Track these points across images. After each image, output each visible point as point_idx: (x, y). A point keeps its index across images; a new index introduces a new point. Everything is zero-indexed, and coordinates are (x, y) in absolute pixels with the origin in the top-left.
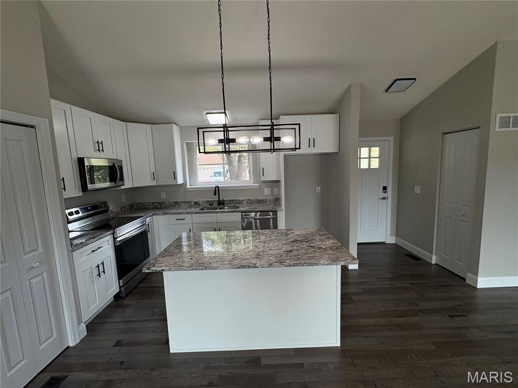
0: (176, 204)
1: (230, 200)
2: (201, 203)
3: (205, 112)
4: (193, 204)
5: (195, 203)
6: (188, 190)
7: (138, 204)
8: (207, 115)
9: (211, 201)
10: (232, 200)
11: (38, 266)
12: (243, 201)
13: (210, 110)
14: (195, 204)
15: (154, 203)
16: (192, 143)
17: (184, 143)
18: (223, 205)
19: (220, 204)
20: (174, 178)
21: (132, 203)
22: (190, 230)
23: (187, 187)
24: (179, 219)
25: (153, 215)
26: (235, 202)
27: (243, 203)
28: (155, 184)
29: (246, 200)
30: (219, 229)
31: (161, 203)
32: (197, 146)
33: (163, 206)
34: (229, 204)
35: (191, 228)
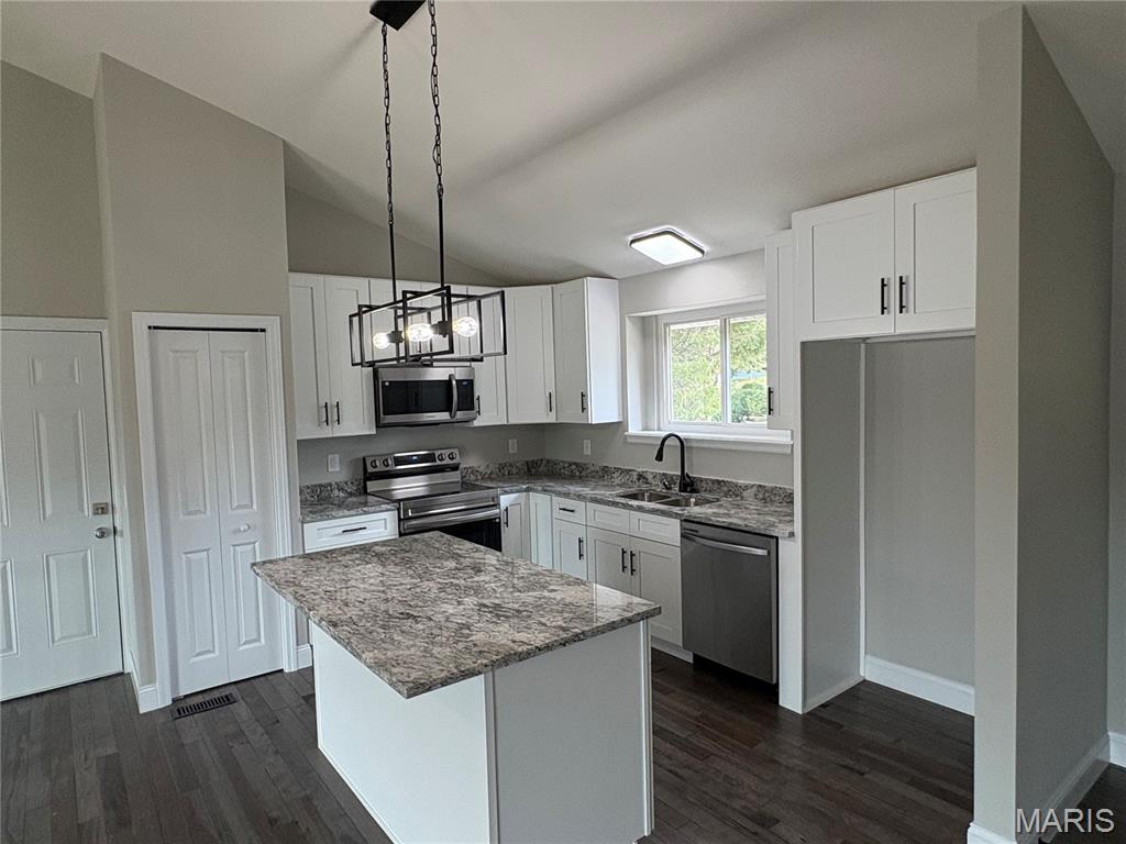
0: (604, 474)
1: (713, 482)
2: (650, 477)
3: (630, 238)
4: (635, 476)
5: (641, 476)
6: (629, 440)
7: (548, 462)
8: (633, 245)
9: (672, 476)
10: (719, 482)
11: (245, 531)
12: (746, 487)
13: (637, 231)
14: (639, 479)
15: (570, 464)
16: (654, 319)
17: (627, 320)
18: (694, 491)
19: (683, 489)
20: (583, 409)
21: (535, 458)
22: (580, 541)
23: (626, 433)
24: (564, 509)
25: (528, 490)
26: (725, 489)
27: (745, 494)
28: (553, 420)
29: (755, 489)
30: (632, 555)
31: (581, 467)
32: (667, 325)
33: (584, 473)
34: (710, 491)
35: (582, 535)
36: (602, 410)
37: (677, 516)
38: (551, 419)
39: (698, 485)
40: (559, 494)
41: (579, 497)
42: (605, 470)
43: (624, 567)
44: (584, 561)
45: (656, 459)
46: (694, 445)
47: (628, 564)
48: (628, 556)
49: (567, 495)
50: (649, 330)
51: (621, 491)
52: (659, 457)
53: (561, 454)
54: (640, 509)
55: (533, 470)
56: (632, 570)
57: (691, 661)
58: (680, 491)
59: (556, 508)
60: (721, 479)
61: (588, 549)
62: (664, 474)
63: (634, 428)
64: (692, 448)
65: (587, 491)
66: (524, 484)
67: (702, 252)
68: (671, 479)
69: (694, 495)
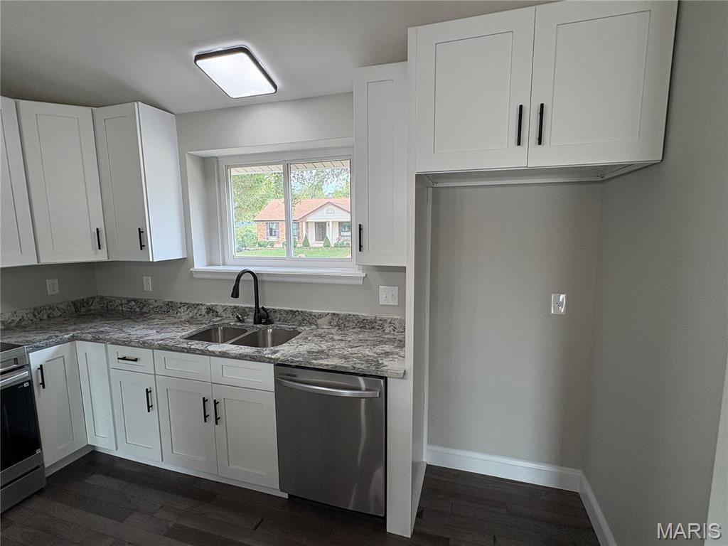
0: (168, 309)
1: (287, 312)
2: (220, 311)
3: (195, 54)
4: (204, 311)
5: (210, 310)
6: (198, 277)
7: (102, 299)
8: (199, 62)
9: (244, 309)
10: (293, 312)
12: (320, 316)
14: (208, 313)
15: (129, 301)
16: (215, 159)
17: (187, 157)
18: (269, 322)
19: (258, 320)
20: (142, 247)
21: (84, 297)
22: (148, 392)
23: (191, 270)
24: (124, 359)
25: (73, 339)
26: (299, 318)
27: (320, 321)
28: (104, 258)
29: (328, 317)
30: (216, 403)
31: (142, 303)
32: (228, 167)
33: (145, 310)
34: (284, 321)
35: (150, 384)
36: (164, 247)
37: (269, 361)
38: (101, 256)
39: (272, 316)
40: (116, 342)
41: (144, 345)
42: (170, 305)
43: (206, 416)
44: (154, 412)
45: (232, 296)
46: (265, 278)
47: (211, 411)
48: (210, 406)
49: (126, 343)
50: (211, 171)
51: (192, 329)
52: (235, 294)
53: (117, 290)
54: (223, 355)
55: (83, 310)
56: (217, 419)
57: (287, 497)
58: (255, 323)
59: (113, 358)
60: (295, 309)
61: (159, 399)
62: (235, 307)
63: (200, 264)
64: (263, 281)
65: (152, 334)
66: (67, 331)
67: (275, 87)
68: (244, 312)
69: (270, 326)
